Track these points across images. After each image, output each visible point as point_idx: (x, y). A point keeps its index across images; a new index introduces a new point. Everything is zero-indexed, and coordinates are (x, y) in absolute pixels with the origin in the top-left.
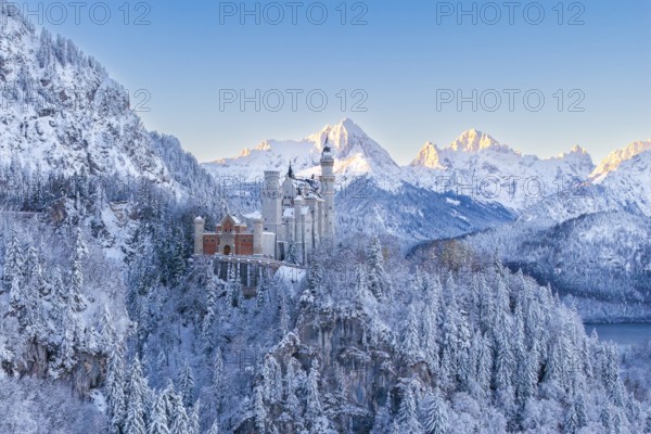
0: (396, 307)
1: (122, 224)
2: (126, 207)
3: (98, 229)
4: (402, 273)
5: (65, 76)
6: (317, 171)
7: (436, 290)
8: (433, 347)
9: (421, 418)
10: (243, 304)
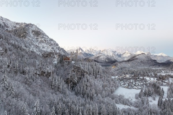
0: (84, 66)
1: (57, 57)
2: (57, 55)
3: (54, 57)
4: (84, 62)
5: (52, 42)
6: (76, 52)
7: (88, 64)
8: (87, 70)
9: (86, 78)
10: (68, 65)
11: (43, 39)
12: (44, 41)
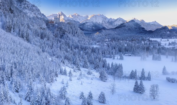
0: (65, 27)
9: (66, 35)
10: (53, 27)
11: (26, 5)
12: (27, 7)
